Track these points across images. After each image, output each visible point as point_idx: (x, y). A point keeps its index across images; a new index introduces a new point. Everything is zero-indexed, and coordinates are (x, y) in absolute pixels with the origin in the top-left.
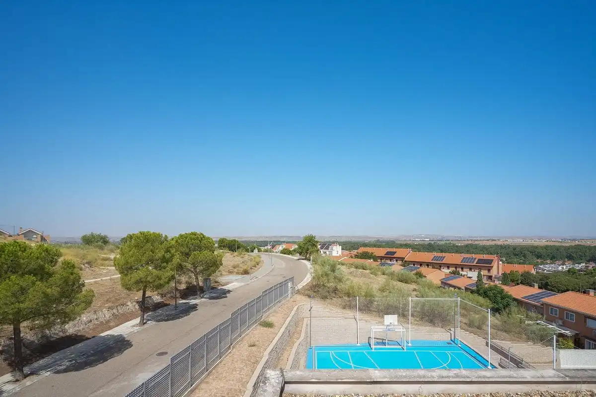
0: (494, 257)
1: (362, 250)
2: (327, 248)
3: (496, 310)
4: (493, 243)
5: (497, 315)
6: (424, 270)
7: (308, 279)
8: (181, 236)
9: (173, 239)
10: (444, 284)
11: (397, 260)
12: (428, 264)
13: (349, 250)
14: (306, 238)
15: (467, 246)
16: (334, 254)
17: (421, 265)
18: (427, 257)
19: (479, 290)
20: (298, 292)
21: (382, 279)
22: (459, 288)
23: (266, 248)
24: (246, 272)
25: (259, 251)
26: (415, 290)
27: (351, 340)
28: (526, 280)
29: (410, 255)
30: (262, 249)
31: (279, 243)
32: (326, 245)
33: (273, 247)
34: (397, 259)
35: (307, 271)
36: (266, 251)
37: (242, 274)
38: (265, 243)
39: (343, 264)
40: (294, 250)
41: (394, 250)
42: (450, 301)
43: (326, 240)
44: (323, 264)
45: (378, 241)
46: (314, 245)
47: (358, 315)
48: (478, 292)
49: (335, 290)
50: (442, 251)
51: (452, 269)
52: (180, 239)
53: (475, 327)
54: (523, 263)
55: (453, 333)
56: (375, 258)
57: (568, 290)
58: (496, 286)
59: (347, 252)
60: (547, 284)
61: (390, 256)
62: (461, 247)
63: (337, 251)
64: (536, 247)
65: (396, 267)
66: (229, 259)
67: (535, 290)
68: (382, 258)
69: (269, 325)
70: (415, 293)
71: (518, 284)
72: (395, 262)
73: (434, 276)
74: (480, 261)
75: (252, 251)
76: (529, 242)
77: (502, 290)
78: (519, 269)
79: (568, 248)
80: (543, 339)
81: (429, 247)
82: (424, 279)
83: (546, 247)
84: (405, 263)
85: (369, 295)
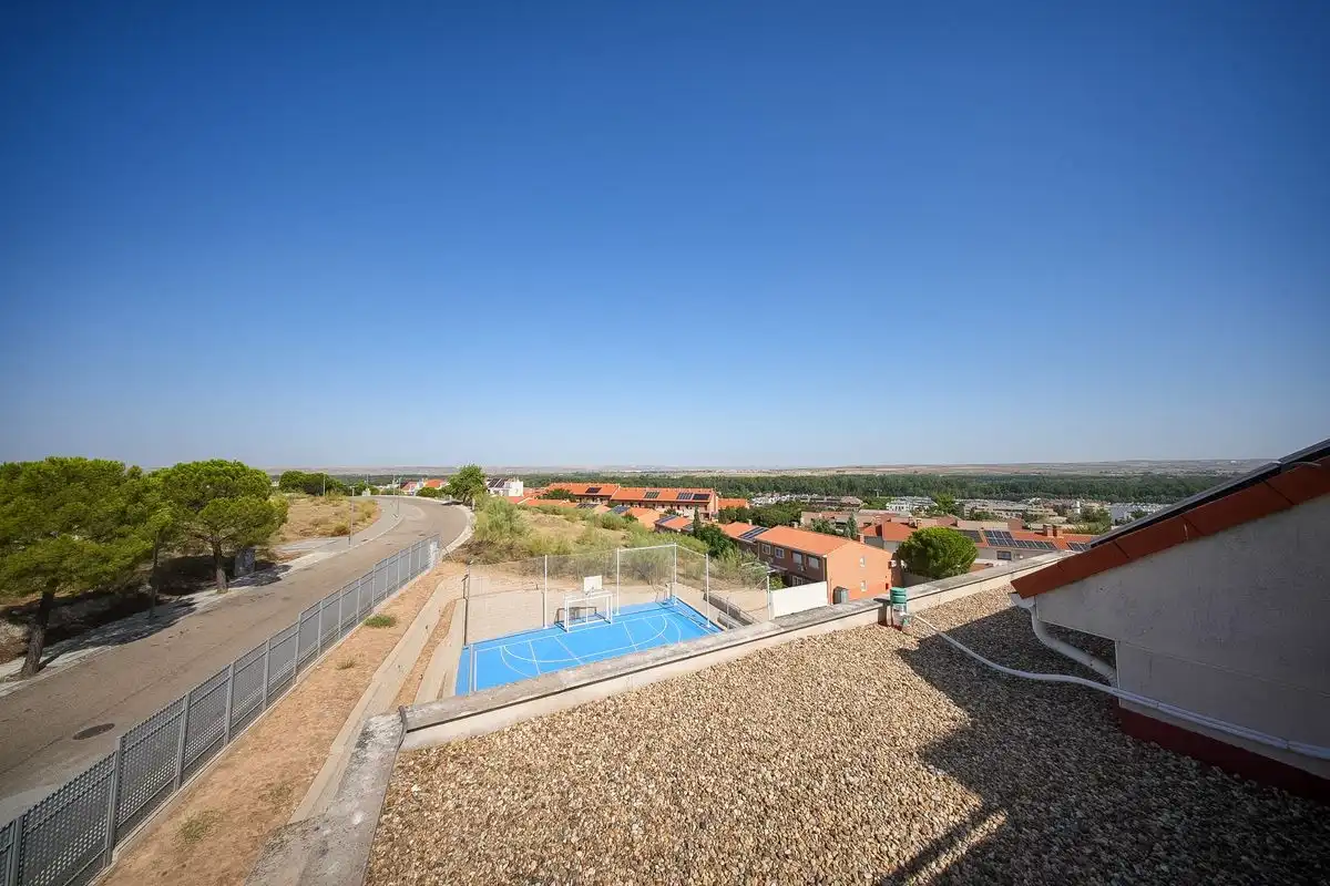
0: (712, 492)
1: (554, 486)
2: (501, 485)
3: (713, 554)
4: (708, 475)
5: (715, 560)
6: (635, 511)
7: (466, 535)
8: (181, 468)
9: (155, 475)
10: (659, 527)
11: (601, 500)
12: (640, 503)
13: (536, 487)
14: (464, 471)
15: (682, 479)
16: (512, 493)
17: (631, 504)
18: (640, 493)
19: (698, 532)
20: (447, 558)
21: (580, 527)
22: (676, 531)
23: (388, 487)
24: (342, 532)
25: (374, 492)
26: (624, 538)
27: (535, 623)
28: (740, 516)
29: (617, 492)
30: (381, 488)
31: (415, 478)
32: (498, 481)
33: (403, 485)
34: (602, 498)
35: (466, 522)
36: (389, 493)
37: (333, 535)
38: (388, 480)
39: (524, 509)
40: (443, 491)
41: (598, 485)
42: (667, 547)
43: (499, 473)
44: (494, 509)
45: (576, 474)
46: (479, 482)
47: (547, 582)
48: (695, 534)
49: (510, 548)
50: (656, 486)
51: (667, 508)
52: (176, 474)
53: (691, 577)
54: (738, 497)
55: (668, 590)
56: (572, 498)
57: (776, 525)
58: (713, 525)
59: (531, 491)
60: (761, 519)
61: (592, 495)
62: (677, 480)
63: (516, 489)
64: (749, 479)
65: (601, 509)
66: (302, 508)
67: (749, 527)
68: (581, 497)
69: (387, 622)
70: (624, 542)
71: (733, 522)
72: (599, 502)
73: (648, 518)
74: (697, 496)
75: (359, 493)
76: (743, 474)
77: (719, 529)
78: (734, 503)
79: (775, 480)
80: (757, 581)
81: (641, 481)
82: (635, 522)
83: (757, 478)
84: (612, 503)
85: (562, 552)
